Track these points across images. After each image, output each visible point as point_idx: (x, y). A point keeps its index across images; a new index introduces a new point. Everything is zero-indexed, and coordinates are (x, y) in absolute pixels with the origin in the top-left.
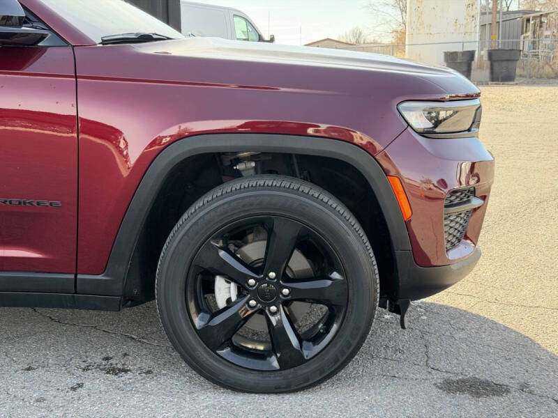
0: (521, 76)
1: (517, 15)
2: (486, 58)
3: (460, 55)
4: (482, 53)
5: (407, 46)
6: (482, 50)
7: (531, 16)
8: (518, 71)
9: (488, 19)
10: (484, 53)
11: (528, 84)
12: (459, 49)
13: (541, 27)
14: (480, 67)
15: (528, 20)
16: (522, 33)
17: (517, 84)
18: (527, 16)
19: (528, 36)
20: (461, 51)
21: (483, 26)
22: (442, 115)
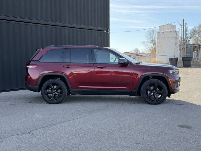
0: (193, 65)
1: (191, 46)
2: (181, 60)
3: (173, 59)
4: (180, 58)
5: (157, 56)
6: (180, 57)
7: (196, 46)
8: (192, 63)
9: (182, 47)
10: (181, 58)
11: (195, 67)
12: (173, 57)
13: (200, 49)
14: (180, 62)
15: (195, 47)
16: (194, 51)
17: (191, 67)
18: (195, 46)
19: (195, 52)
20: (174, 58)
21: (180, 49)
22: (174, 72)
